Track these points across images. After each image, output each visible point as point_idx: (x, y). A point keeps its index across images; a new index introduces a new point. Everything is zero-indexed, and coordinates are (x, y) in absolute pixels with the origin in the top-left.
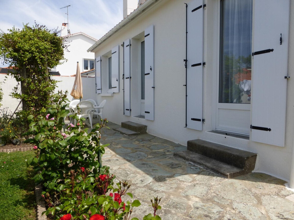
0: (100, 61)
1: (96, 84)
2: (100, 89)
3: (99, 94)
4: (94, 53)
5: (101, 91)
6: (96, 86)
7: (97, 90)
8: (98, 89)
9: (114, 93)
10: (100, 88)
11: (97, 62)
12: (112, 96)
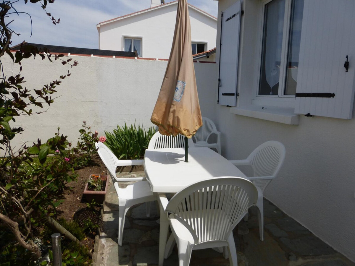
0: (238, 17)
1: (219, 80)
2: (233, 94)
3: (228, 106)
4: (218, 1)
5: (236, 98)
6: (219, 86)
7: (221, 96)
8: (224, 94)
9: (308, 115)
10: (234, 92)
11: (228, 20)
12: (295, 126)
